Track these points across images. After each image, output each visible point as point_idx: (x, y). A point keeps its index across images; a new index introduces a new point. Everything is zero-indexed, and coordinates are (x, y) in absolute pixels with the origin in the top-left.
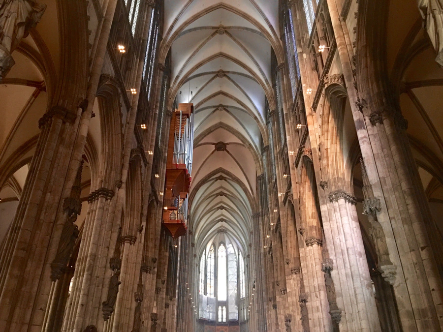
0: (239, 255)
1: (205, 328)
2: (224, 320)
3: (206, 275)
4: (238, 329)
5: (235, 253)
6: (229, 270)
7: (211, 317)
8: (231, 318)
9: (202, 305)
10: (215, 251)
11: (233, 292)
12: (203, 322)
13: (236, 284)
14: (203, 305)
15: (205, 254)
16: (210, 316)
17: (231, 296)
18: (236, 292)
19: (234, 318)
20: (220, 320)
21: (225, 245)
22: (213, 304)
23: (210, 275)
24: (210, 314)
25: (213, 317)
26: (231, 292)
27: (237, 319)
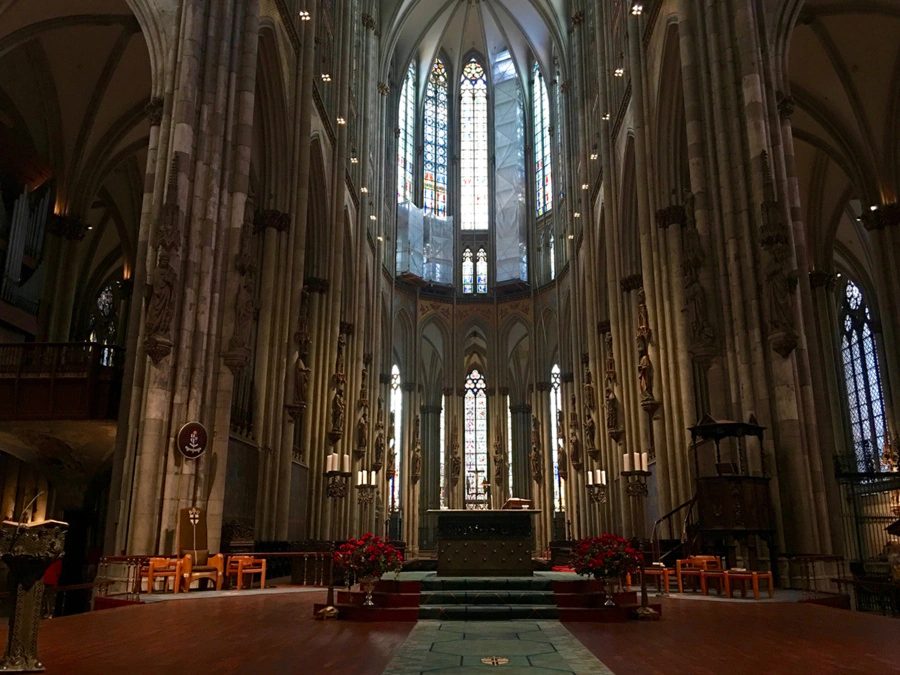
0: (531, 83)
1: (419, 307)
2: (482, 288)
3: (419, 151)
4: (526, 310)
5: (519, 81)
6: (498, 134)
7: (438, 275)
8: (503, 276)
9: (405, 237)
10: (450, 80)
11: (512, 199)
12: (410, 285)
13: (519, 176)
14: (410, 235)
15: (417, 84)
16: (434, 272)
17: (503, 211)
18: (521, 198)
19: (515, 275)
20: (468, 289)
21: (483, 61)
22: (445, 235)
23: (435, 154)
24: (435, 267)
25: (443, 276)
26: (503, 202)
27: (525, 278)
